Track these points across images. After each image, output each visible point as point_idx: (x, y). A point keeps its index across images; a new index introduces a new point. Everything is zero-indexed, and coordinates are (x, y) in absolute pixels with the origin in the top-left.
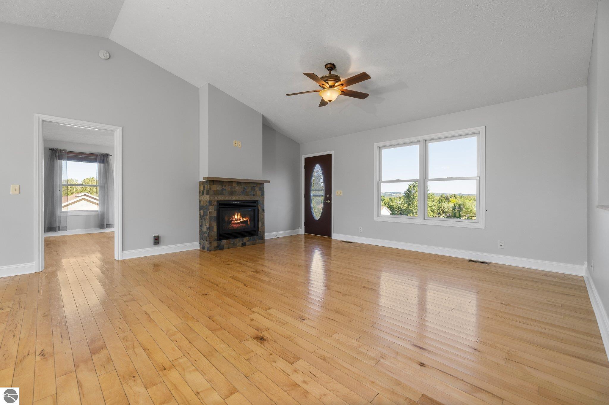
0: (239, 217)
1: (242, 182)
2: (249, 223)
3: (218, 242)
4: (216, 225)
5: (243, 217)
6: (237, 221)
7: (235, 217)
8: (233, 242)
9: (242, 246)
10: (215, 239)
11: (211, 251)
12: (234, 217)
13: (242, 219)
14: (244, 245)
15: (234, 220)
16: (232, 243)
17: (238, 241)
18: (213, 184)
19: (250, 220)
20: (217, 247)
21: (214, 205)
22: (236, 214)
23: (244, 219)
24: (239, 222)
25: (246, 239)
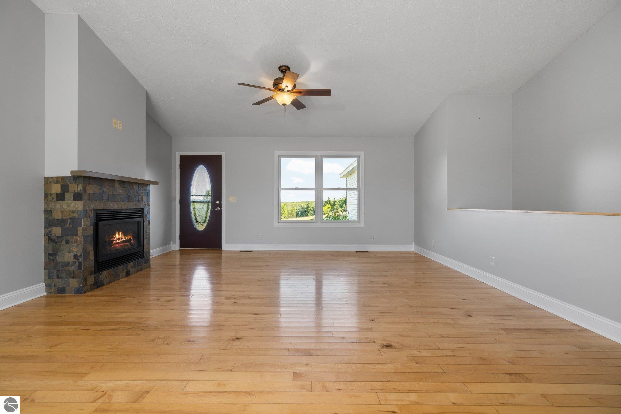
0: (120, 236)
1: (126, 181)
2: (132, 241)
3: (96, 275)
4: (93, 248)
5: (125, 236)
6: (118, 240)
7: (116, 236)
8: (115, 272)
9: (126, 277)
10: (92, 272)
11: (85, 293)
12: (114, 236)
13: (124, 238)
14: (128, 274)
15: (116, 239)
16: (114, 275)
17: (120, 269)
18: (90, 184)
19: (133, 238)
20: (95, 284)
21: (89, 217)
22: (117, 233)
23: (127, 238)
24: (121, 241)
25: (130, 265)
